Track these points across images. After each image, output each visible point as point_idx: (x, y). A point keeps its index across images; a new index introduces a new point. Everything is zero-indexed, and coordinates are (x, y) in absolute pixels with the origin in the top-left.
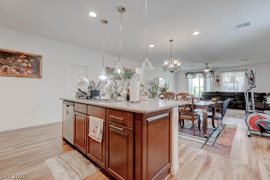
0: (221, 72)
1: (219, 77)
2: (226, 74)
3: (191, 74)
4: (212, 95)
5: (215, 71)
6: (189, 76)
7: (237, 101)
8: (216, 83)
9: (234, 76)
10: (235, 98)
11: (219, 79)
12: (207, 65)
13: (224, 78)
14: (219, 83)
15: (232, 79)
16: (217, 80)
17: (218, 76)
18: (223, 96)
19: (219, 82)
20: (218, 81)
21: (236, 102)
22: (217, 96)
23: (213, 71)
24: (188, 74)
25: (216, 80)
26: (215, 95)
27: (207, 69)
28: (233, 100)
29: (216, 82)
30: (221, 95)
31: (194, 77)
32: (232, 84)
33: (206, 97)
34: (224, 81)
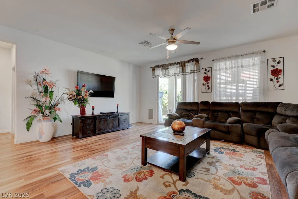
0: (213, 60)
1: (208, 71)
2: (222, 64)
3: (161, 68)
4: (195, 108)
5: (202, 58)
6: (159, 72)
7: (244, 125)
8: (204, 85)
9: (238, 67)
10: (240, 117)
11: (209, 74)
12: (172, 34)
13: (218, 72)
14: (209, 85)
15: (234, 74)
16: (205, 78)
17: (208, 69)
18: (214, 111)
19: (210, 81)
20: (207, 79)
21: (240, 125)
22: (203, 111)
23: (197, 58)
24: (156, 69)
25: (203, 79)
26: (200, 108)
27: (173, 42)
28: (235, 122)
29: (204, 82)
30: (212, 108)
31: (165, 74)
32: (234, 86)
33: (184, 113)
34: (218, 81)
